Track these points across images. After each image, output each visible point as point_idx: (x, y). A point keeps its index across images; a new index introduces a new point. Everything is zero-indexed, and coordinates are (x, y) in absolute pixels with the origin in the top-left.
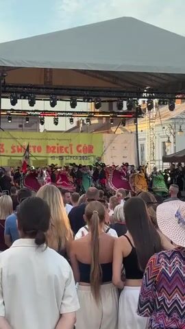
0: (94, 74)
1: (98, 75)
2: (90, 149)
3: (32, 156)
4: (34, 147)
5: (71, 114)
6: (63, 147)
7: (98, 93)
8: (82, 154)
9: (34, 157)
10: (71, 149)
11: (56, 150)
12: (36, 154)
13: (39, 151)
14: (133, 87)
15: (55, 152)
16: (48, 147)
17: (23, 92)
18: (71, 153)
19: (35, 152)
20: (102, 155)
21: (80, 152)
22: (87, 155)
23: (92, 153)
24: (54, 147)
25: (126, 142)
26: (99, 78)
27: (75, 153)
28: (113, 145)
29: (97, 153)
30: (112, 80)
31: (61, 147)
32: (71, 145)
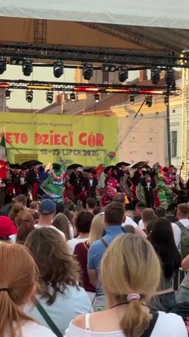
0: (108, 29)
1: (113, 31)
2: (98, 140)
3: (14, 148)
4: (17, 135)
5: (72, 87)
6: (59, 136)
7: (123, 59)
8: (87, 148)
9: (17, 149)
10: (71, 138)
11: (49, 140)
12: (20, 145)
13: (24, 141)
14: (165, 50)
15: (47, 143)
16: (37, 135)
17: (16, 55)
18: (71, 145)
19: (17, 142)
20: (117, 149)
21: (84, 143)
22: (95, 148)
23: (102, 145)
24: (46, 136)
25: (151, 131)
26: (114, 35)
27: (77, 145)
28: (132, 134)
29: (108, 145)
30: (133, 38)
31: (57, 136)
32: (71, 133)
